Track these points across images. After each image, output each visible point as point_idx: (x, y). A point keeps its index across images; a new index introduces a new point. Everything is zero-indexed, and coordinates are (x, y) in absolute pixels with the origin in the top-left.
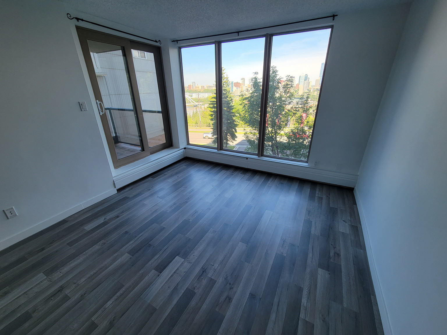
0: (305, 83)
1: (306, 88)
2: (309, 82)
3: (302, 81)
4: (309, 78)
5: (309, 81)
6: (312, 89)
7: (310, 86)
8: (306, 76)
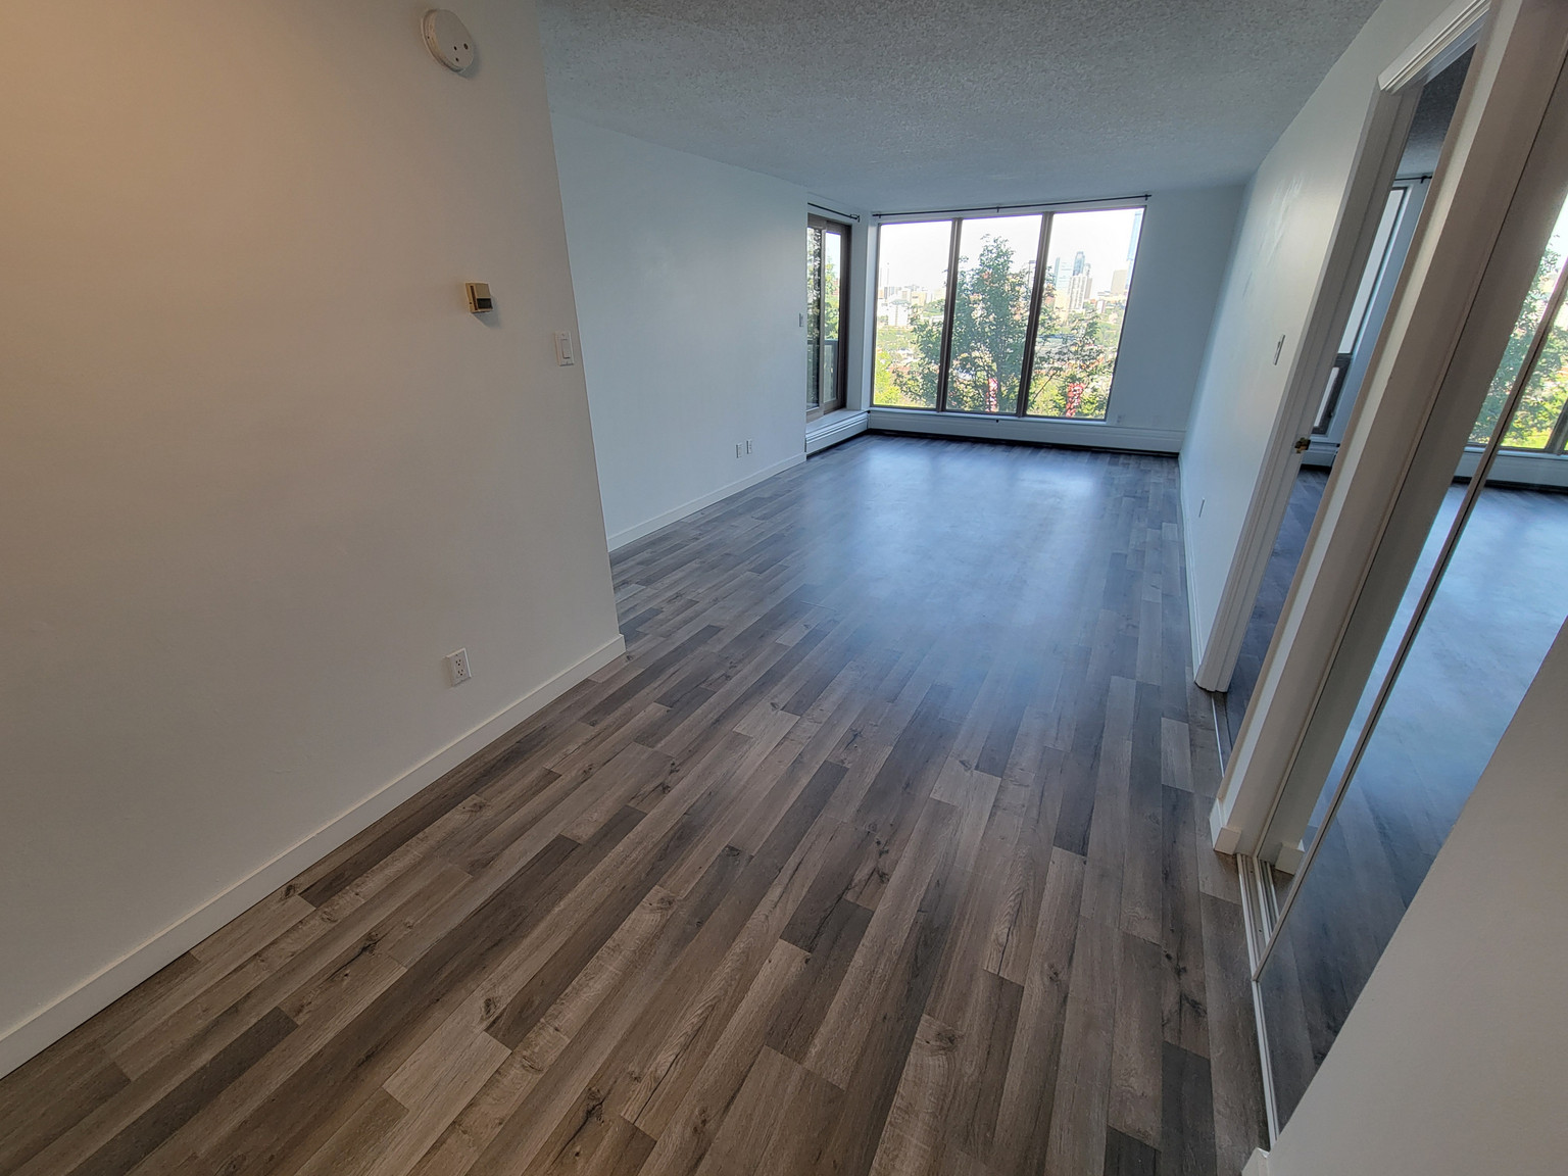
0: (1077, 282)
1: (1080, 301)
2: (1090, 281)
3: (1064, 277)
4: (1089, 266)
5: (1088, 274)
6: (1100, 305)
7: (1094, 296)
8: (1080, 256)
